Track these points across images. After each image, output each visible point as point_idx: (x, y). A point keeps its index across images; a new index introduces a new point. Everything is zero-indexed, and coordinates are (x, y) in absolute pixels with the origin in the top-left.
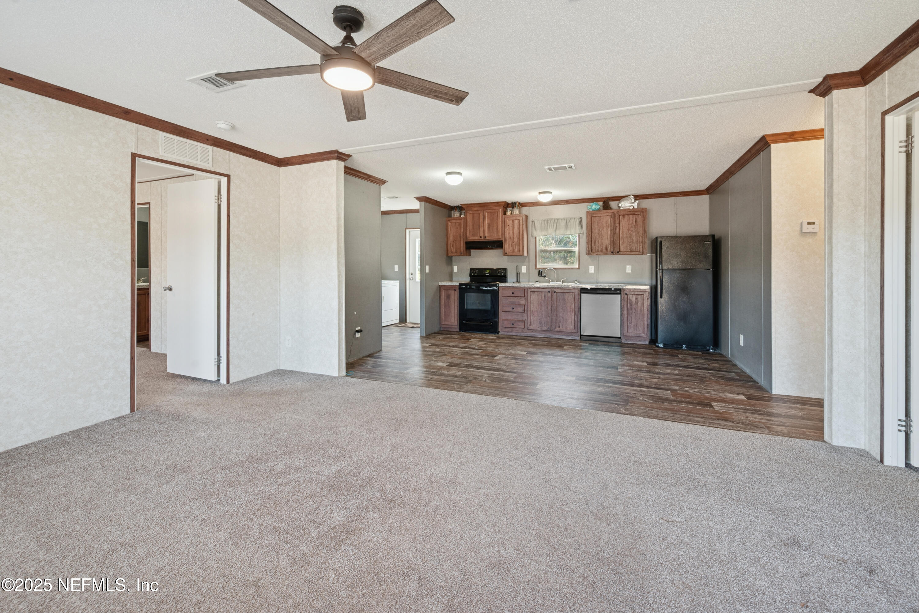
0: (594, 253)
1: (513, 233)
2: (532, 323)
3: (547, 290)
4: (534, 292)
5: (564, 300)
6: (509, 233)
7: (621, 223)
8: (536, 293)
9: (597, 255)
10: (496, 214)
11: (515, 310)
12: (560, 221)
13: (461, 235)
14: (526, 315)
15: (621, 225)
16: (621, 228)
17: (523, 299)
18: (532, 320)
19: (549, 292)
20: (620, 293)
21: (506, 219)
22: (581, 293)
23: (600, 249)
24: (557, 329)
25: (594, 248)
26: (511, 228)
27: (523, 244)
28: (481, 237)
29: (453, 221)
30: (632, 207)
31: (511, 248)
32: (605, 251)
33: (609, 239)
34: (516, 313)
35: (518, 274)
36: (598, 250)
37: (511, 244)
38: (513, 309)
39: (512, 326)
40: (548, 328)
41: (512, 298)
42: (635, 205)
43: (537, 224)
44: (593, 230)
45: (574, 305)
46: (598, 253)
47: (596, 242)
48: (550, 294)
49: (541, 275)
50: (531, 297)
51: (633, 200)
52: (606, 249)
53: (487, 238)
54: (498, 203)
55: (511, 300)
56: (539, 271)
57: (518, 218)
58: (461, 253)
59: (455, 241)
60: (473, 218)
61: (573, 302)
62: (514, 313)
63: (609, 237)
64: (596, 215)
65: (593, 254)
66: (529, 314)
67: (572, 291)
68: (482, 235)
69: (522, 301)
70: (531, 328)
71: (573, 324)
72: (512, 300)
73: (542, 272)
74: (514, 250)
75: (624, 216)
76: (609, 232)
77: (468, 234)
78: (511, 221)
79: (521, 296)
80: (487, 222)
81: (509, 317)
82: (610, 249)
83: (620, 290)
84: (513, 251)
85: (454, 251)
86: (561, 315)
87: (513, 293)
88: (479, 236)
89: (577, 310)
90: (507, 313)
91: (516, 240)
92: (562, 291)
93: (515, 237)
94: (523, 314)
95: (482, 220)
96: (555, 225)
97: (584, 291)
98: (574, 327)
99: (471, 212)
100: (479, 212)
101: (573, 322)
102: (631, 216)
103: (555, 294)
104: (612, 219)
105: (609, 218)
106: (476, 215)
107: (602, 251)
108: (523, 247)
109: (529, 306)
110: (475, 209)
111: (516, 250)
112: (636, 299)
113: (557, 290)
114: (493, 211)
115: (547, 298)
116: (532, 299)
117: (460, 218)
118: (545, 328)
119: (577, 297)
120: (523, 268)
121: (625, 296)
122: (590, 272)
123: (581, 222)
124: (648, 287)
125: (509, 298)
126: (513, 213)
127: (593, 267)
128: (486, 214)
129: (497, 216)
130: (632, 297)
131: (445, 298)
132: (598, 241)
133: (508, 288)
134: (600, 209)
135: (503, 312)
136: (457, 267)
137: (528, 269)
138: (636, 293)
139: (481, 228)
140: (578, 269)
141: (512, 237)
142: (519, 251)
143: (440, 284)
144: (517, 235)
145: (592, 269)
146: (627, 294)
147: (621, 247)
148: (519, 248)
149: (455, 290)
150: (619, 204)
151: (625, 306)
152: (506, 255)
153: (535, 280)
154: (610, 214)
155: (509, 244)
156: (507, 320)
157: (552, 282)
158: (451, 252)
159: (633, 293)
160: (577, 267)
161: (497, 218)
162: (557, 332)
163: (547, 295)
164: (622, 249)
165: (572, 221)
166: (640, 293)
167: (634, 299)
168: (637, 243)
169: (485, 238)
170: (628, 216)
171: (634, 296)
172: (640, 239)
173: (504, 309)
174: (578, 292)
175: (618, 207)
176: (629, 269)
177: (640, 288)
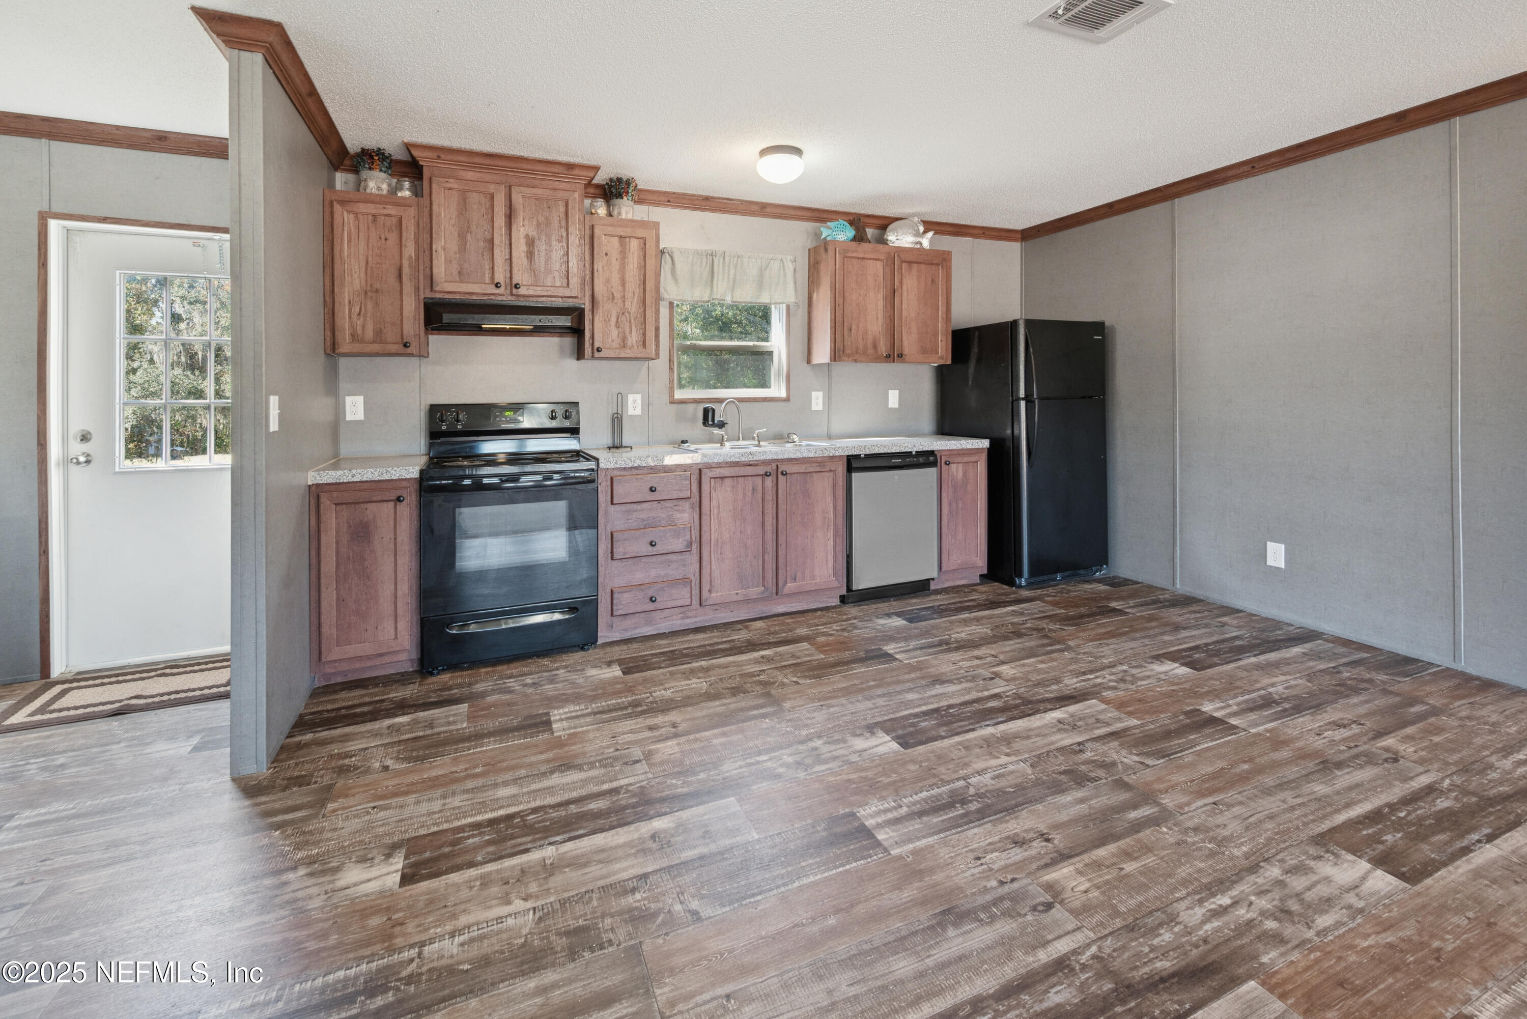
0: (849, 356)
1: (623, 284)
2: (717, 582)
3: (761, 470)
4: (722, 478)
5: (807, 494)
6: (608, 281)
7: (904, 281)
8: (728, 482)
9: (856, 361)
10: (562, 209)
11: (659, 548)
12: (745, 260)
13: (406, 270)
14: (697, 558)
15: (905, 289)
16: (905, 294)
17: (686, 505)
18: (716, 573)
19: (767, 474)
20: (934, 464)
21: (596, 231)
22: (849, 470)
23: (861, 347)
24: (790, 586)
25: (848, 343)
26: (616, 265)
27: (657, 320)
28: (497, 285)
29: (362, 208)
30: (918, 246)
31: (614, 333)
32: (870, 351)
33: (880, 322)
34: (660, 558)
35: (617, 421)
36: (857, 348)
37: (614, 319)
38: (652, 544)
39: (652, 606)
40: (766, 589)
41: (646, 505)
42: (927, 242)
44: (847, 294)
45: (831, 505)
46: (857, 357)
47: (854, 327)
48: (769, 481)
49: (715, 421)
50: (713, 495)
51: (922, 229)
52: (875, 346)
53: (523, 291)
55: (644, 516)
56: (706, 411)
57: (641, 233)
58: (406, 345)
59: (371, 292)
60: (463, 208)
61: (830, 499)
62: (654, 559)
63: (880, 316)
64: (854, 255)
65: (846, 358)
66: (705, 555)
67: (828, 467)
68: (500, 277)
69: (683, 511)
70: (715, 597)
71: (831, 564)
72: (645, 513)
73: (714, 411)
74: (624, 339)
75: (910, 263)
76: (881, 304)
77: (440, 270)
78: (615, 241)
79: (682, 495)
80: (521, 230)
81: (639, 576)
82: (883, 348)
83: (932, 453)
84: (624, 344)
85: (370, 333)
86: (799, 541)
87: (652, 490)
88: (487, 280)
89: (840, 519)
90: (631, 561)
91: (632, 306)
92: (802, 468)
93: (629, 295)
94: (686, 556)
95: (500, 221)
96: (732, 271)
97: (854, 463)
98: (831, 572)
99: (452, 184)
100: (492, 188)
101: (830, 556)
102: (923, 267)
103: (783, 480)
104: (887, 270)
105: (879, 264)
106: (474, 198)
107: (864, 353)
108: (657, 329)
109: (705, 529)
110: (470, 175)
111: (634, 338)
112: (965, 473)
113: (789, 468)
114: (547, 193)
115: (760, 495)
116: (714, 503)
117: (391, 197)
118: (755, 591)
119: (840, 482)
120: (634, 402)
121: (944, 467)
122: (814, 408)
123: (795, 270)
124: (985, 443)
125: (639, 507)
126: (615, 213)
127: (820, 394)
128: (517, 198)
129: (563, 215)
130: (956, 471)
131: (345, 539)
132: (858, 326)
133: (634, 472)
134: (854, 239)
135: (615, 563)
136: (360, 399)
137: (647, 404)
138: (966, 459)
139: (497, 252)
140: (787, 400)
141: (618, 295)
142: (644, 345)
143: (314, 477)
144: (637, 291)
145: (817, 400)
146: (948, 463)
147: (906, 343)
148: (644, 334)
149: (399, 500)
150: (884, 234)
151: (944, 495)
152: (597, 355)
153: (685, 439)
154: (882, 257)
155: (607, 321)
156: (629, 588)
157: (728, 440)
158: (355, 338)
159: (959, 459)
160: (783, 394)
161: (563, 223)
162: (788, 595)
163: (760, 485)
164: (906, 351)
165: (776, 265)
166: (973, 459)
167: (960, 475)
168: (935, 335)
169: (514, 291)
170: (915, 265)
171: (960, 466)
172: (941, 325)
173: (619, 552)
174: (841, 469)
175: (882, 241)
176: (893, 399)
177: (969, 447)
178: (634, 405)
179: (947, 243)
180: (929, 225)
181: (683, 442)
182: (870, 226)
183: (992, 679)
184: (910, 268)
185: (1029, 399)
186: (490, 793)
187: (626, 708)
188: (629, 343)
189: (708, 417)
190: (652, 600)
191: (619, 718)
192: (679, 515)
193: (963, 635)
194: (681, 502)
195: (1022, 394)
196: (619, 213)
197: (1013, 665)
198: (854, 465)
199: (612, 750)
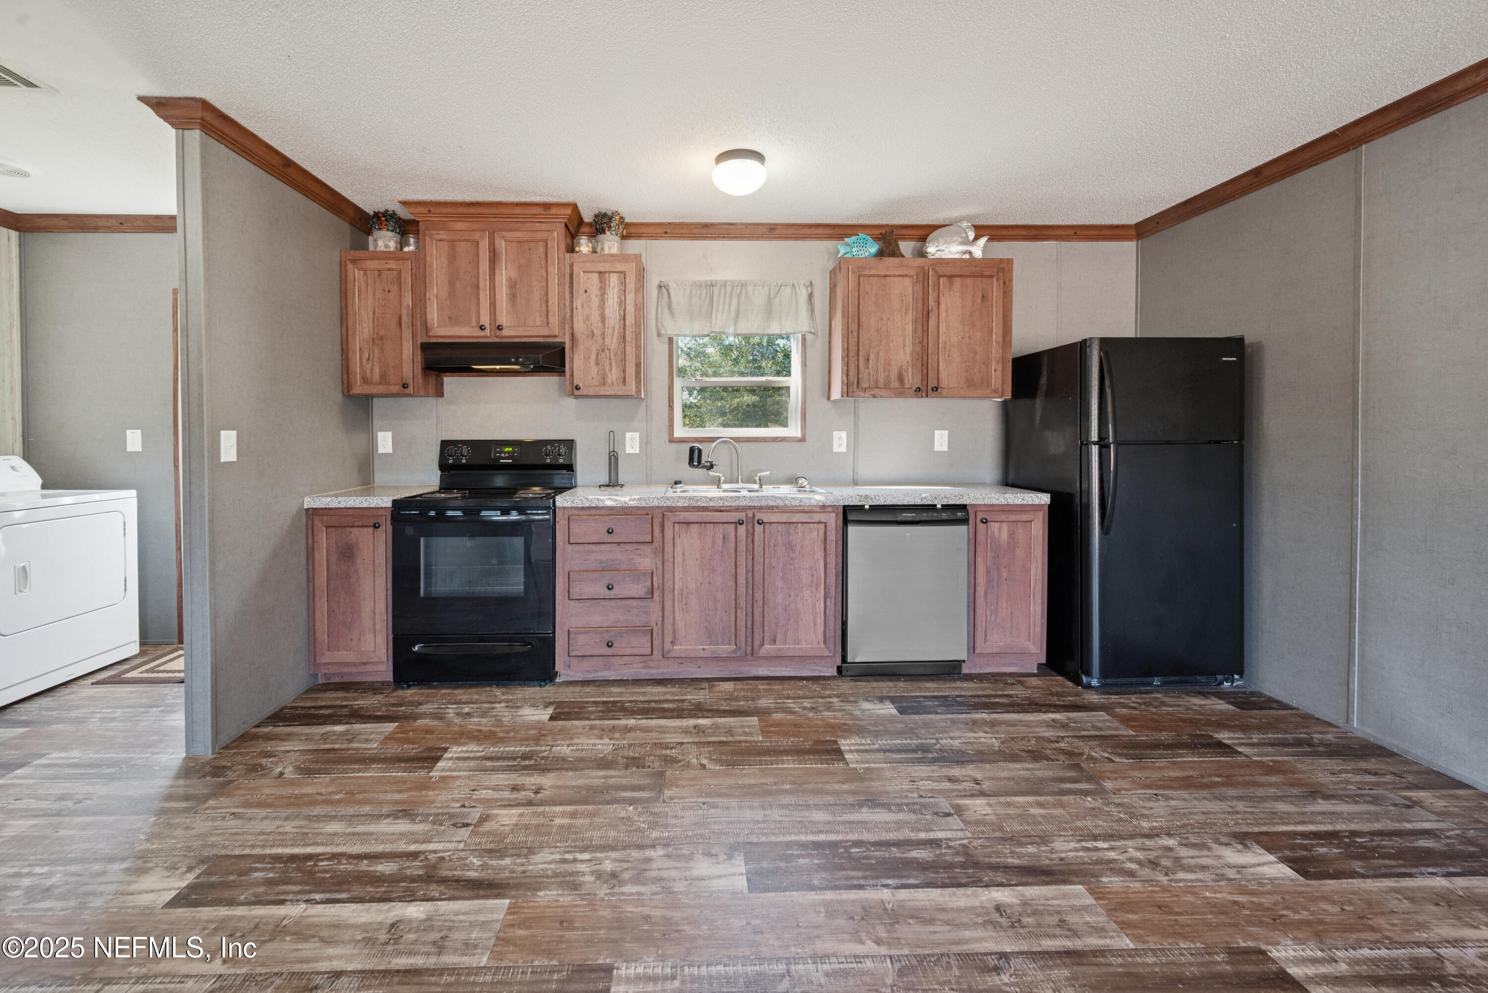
0: (865, 390)
1: (603, 319)
2: (681, 634)
3: (734, 516)
4: (688, 523)
5: (789, 547)
6: (588, 318)
7: (942, 299)
8: (694, 528)
9: (874, 396)
10: (540, 251)
11: (617, 592)
12: (750, 288)
13: (405, 319)
14: (658, 607)
15: (943, 306)
16: (943, 315)
17: (648, 549)
18: (680, 624)
19: (741, 523)
20: (964, 521)
21: (575, 268)
22: (846, 522)
23: (881, 379)
24: (769, 648)
25: (864, 374)
26: (595, 301)
27: (639, 356)
28: (482, 328)
29: (370, 265)
30: (967, 256)
31: (594, 370)
32: (895, 384)
33: (909, 350)
34: (621, 603)
35: (613, 459)
36: (877, 382)
37: (593, 357)
38: (609, 588)
39: (608, 651)
40: (738, 648)
41: (603, 547)
42: (977, 251)
43: (678, 298)
44: (863, 319)
45: (822, 562)
46: (876, 391)
47: (872, 357)
48: (742, 530)
49: (699, 461)
50: (678, 541)
51: (971, 235)
52: (901, 379)
53: (505, 333)
54: (547, 206)
55: (602, 557)
56: (692, 450)
57: (620, 267)
58: (405, 386)
59: (377, 340)
60: (452, 257)
61: (820, 555)
62: (613, 603)
63: (909, 342)
64: (873, 272)
65: (862, 394)
66: (668, 603)
67: (817, 517)
68: (485, 320)
69: (645, 556)
70: (679, 649)
71: (820, 629)
72: (605, 554)
73: (700, 451)
74: (604, 377)
75: (951, 277)
76: (909, 328)
77: (433, 315)
78: (595, 276)
79: (642, 539)
80: (504, 275)
81: (597, 620)
82: (912, 379)
83: (963, 507)
84: (604, 382)
85: (377, 376)
86: (780, 598)
87: (610, 532)
88: (474, 323)
89: (832, 579)
90: (588, 603)
91: (612, 342)
92: (784, 518)
93: (609, 331)
94: (649, 603)
95: (484, 266)
96: (735, 302)
97: (853, 514)
98: (821, 638)
99: (443, 235)
100: (477, 235)
101: (820, 620)
102: (969, 281)
103: (759, 529)
104: (919, 288)
105: (907, 282)
106: (462, 247)
107: (887, 387)
108: (638, 366)
109: (668, 576)
110: (459, 226)
111: (614, 375)
112: (1012, 535)
113: (765, 517)
114: (529, 236)
115: (732, 545)
116: (678, 549)
117: (397, 255)
118: (726, 649)
119: (832, 536)
120: (632, 439)
121: (981, 526)
122: (836, 449)
123: (811, 296)
124: (1044, 499)
125: (593, 547)
126: (599, 250)
127: (844, 434)
128: (501, 244)
129: (543, 256)
130: (1000, 531)
131: (334, 558)
132: (877, 355)
133: (594, 512)
134: (880, 254)
135: (572, 603)
136: (389, 435)
137: (645, 442)
138: (1013, 517)
139: (482, 296)
140: (802, 440)
141: (597, 332)
142: (624, 382)
143: (310, 502)
144: (617, 327)
145: (840, 441)
146: (985, 521)
147: (943, 374)
148: (624, 371)
149: (376, 526)
150: (923, 246)
151: (979, 560)
152: (576, 392)
153: (678, 479)
154: (912, 272)
155: (587, 359)
156: (586, 630)
157: (725, 482)
158: (365, 380)
159: (1003, 517)
160: (799, 434)
161: (544, 264)
162: (766, 658)
163: (733, 533)
164: (944, 383)
165: (787, 292)
166: (1024, 517)
167: (1005, 536)
168: (987, 363)
169: (498, 332)
170: (959, 279)
171: (1005, 527)
172: (995, 351)
173: (576, 591)
174: (833, 520)
175: (922, 254)
176: (941, 441)
177: (1019, 502)
178: (632, 443)
179: (1003, 250)
180: (980, 230)
181: (676, 483)
182: (904, 238)
183: (948, 815)
184: (951, 283)
185: (1103, 445)
186: (321, 825)
187: (514, 759)
188: (609, 381)
189: (695, 457)
190: (609, 645)
191: (494, 770)
192: (640, 560)
193: (956, 743)
194: (642, 547)
195: (1094, 436)
196: (602, 249)
197: (993, 800)
198: (851, 517)
199: (458, 805)
